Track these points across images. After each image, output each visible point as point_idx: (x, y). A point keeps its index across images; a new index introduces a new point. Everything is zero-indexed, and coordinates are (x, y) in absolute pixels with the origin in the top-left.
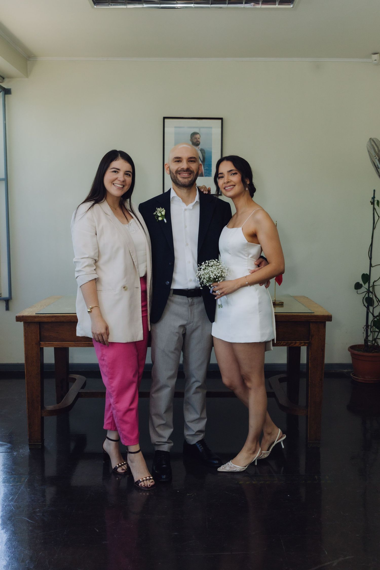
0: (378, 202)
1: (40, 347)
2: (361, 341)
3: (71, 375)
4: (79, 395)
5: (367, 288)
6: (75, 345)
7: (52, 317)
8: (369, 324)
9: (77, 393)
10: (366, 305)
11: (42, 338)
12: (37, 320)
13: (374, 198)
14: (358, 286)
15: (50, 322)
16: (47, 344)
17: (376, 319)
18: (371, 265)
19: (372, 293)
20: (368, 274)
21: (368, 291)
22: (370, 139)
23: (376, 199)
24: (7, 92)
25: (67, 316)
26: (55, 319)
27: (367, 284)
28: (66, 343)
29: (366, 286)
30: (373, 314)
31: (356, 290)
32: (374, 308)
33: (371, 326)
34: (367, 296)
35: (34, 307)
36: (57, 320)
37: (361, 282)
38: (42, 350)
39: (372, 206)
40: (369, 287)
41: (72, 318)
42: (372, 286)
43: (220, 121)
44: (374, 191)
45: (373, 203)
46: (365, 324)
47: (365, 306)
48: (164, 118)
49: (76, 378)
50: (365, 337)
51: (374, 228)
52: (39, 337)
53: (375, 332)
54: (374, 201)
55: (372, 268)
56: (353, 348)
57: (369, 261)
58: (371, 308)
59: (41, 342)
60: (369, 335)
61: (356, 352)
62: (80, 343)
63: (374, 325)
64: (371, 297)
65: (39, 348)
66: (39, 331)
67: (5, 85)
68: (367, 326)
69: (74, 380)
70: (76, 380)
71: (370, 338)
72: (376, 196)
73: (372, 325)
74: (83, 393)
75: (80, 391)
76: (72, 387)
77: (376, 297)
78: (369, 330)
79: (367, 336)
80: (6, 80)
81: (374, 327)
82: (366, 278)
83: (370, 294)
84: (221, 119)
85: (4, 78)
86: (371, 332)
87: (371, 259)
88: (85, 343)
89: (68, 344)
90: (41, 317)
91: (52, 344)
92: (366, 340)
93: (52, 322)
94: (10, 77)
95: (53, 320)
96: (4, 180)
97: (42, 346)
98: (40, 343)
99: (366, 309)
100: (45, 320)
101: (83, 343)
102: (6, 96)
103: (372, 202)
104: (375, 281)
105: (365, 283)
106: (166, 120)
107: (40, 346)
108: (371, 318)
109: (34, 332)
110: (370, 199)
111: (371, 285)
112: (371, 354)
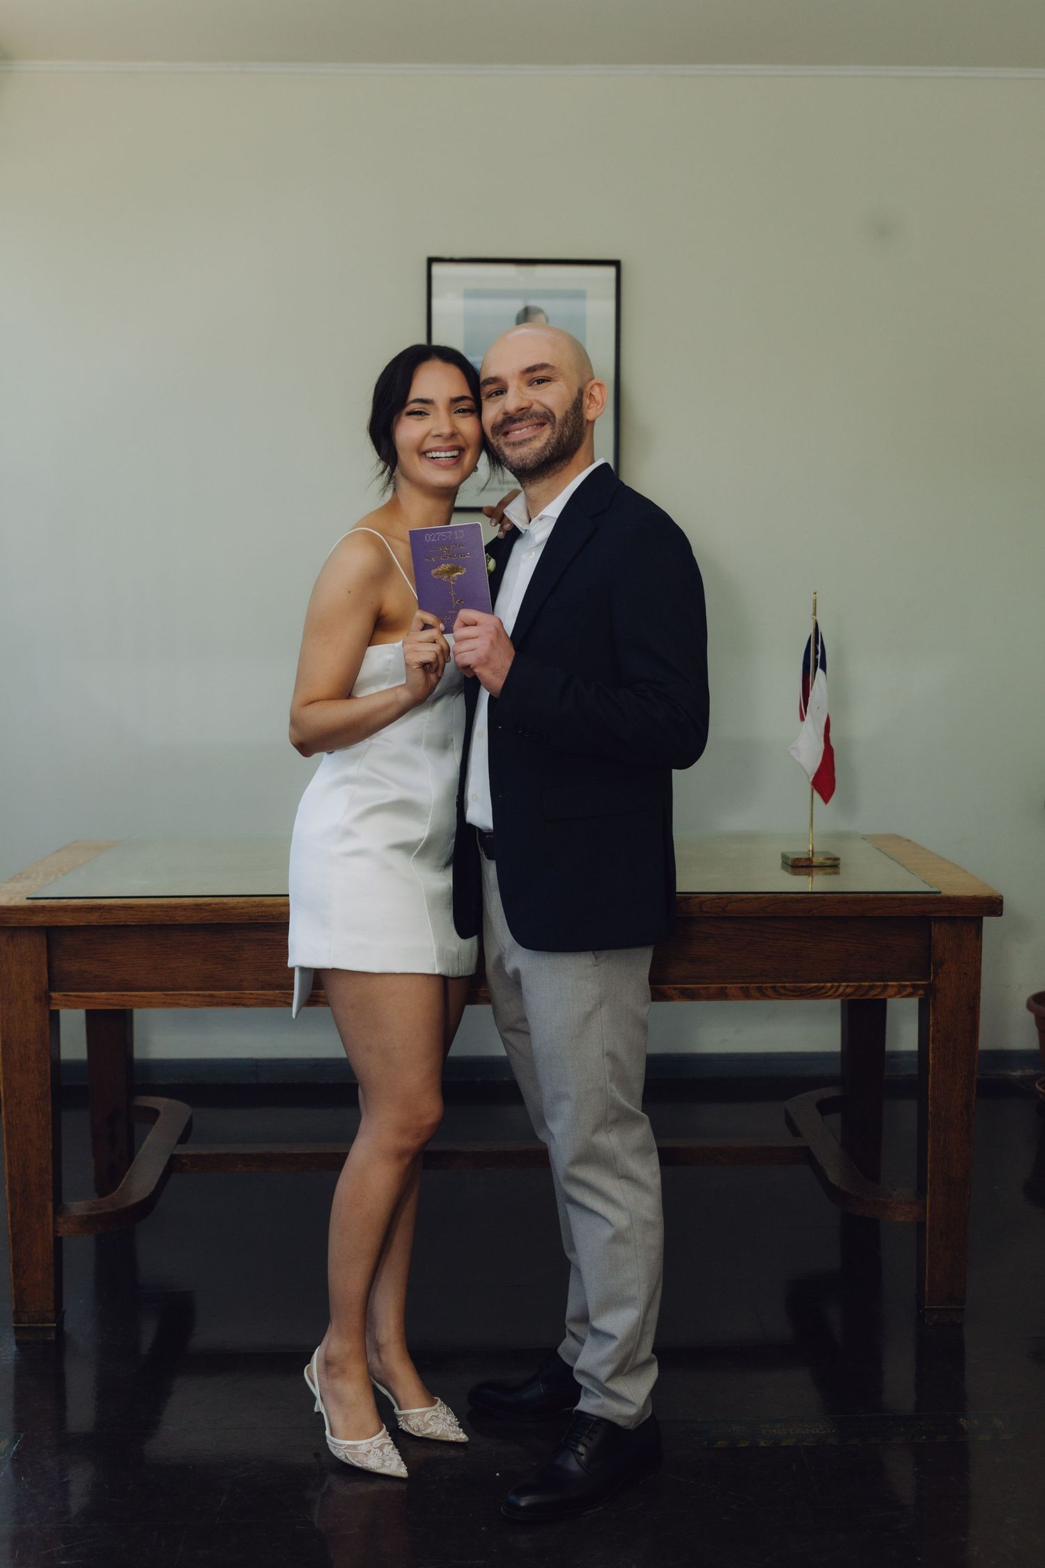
1: (51, 1010)
3: (145, 1097)
4: (173, 1165)
6: (165, 1003)
7: (88, 909)
9: (167, 1158)
11: (56, 981)
12: (39, 920)
15: (82, 926)
16: (72, 998)
25: (139, 907)
26: (101, 916)
28: (136, 996)
35: (24, 876)
36: (105, 919)
38: (54, 1017)
41: (154, 912)
43: (612, 270)
49: (159, 1109)
52: (46, 974)
56: (1038, 1001)
59: (53, 994)
62: (183, 994)
65: (48, 1013)
66: (45, 956)
69: (153, 1114)
70: (161, 1117)
74: (188, 1156)
75: (174, 1152)
76: (149, 1137)
84: (617, 263)
88: (198, 995)
89: (143, 997)
90: (52, 910)
91: (89, 997)
93: (89, 928)
95: (93, 919)
97: (57, 1004)
98: (50, 996)
100: (67, 920)
101: (192, 995)
107: (49, 1006)
109: (29, 959)
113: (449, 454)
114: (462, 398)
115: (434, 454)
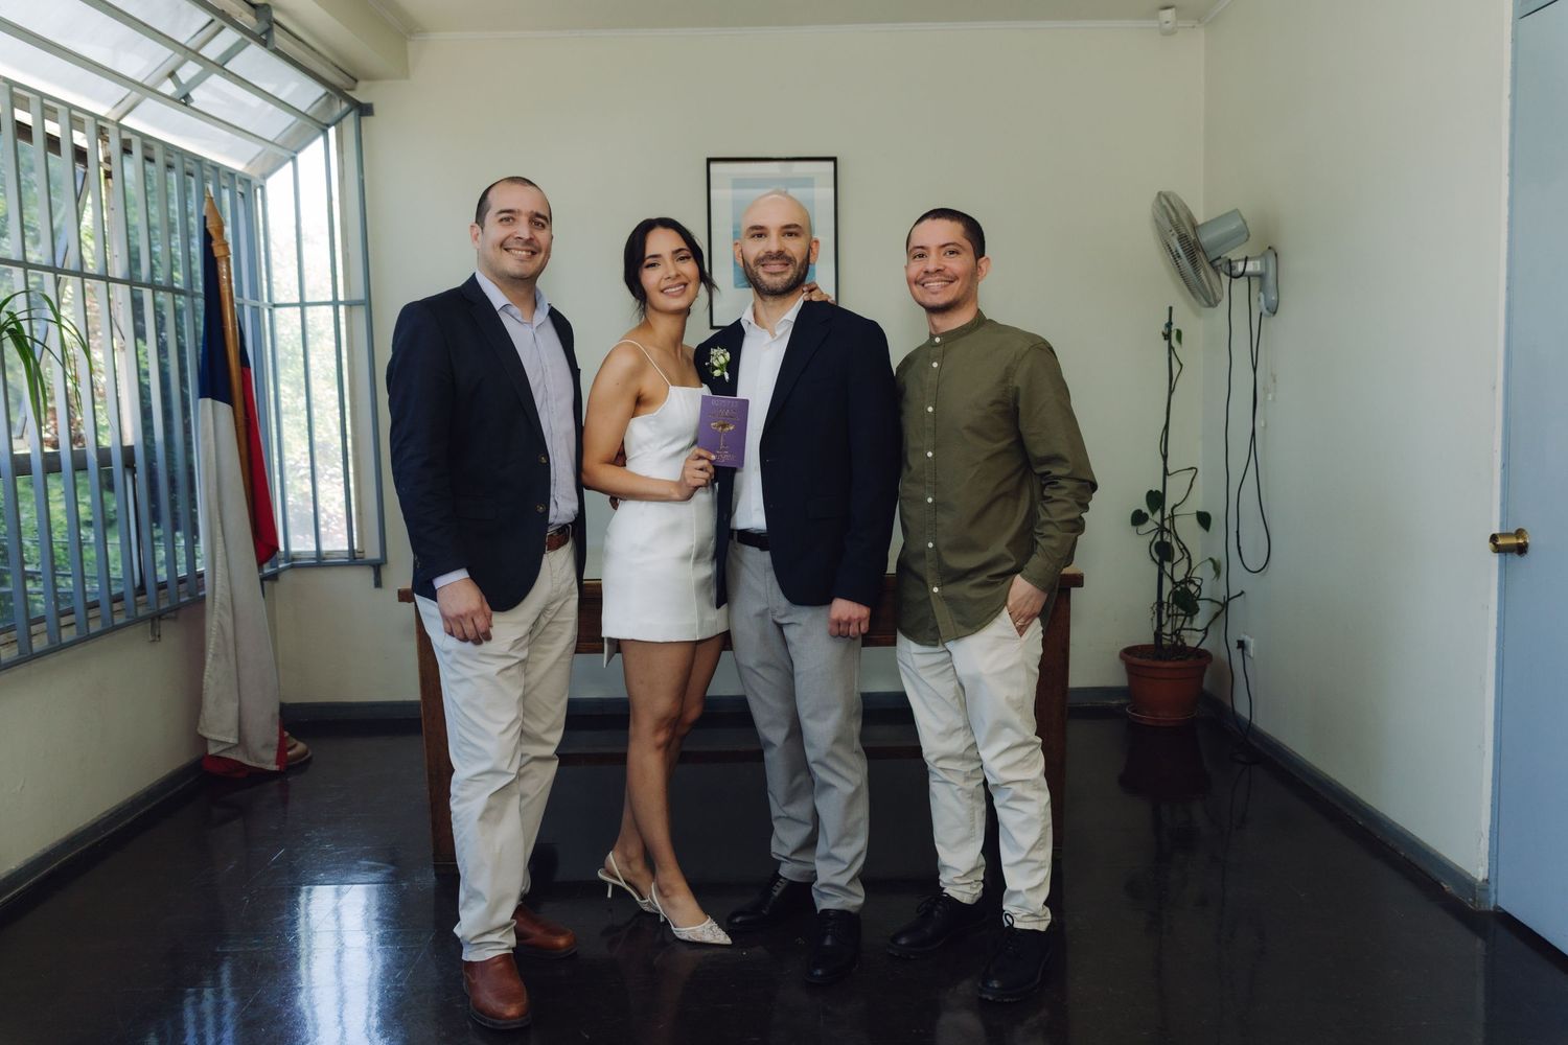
0: (1179, 333)
2: (1146, 637)
5: (1159, 522)
8: (1165, 599)
10: (1157, 559)
13: (1169, 325)
14: (1138, 518)
17: (1178, 589)
18: (1166, 472)
19: (1169, 532)
20: (1161, 491)
21: (1161, 529)
22: (1159, 194)
23: (1174, 328)
24: (364, 110)
27: (1159, 513)
29: (1157, 517)
30: (1172, 578)
31: (1135, 528)
32: (1173, 565)
33: (1168, 603)
34: (1158, 539)
37: (1145, 509)
39: (1167, 342)
40: (1163, 520)
42: (1169, 518)
43: (831, 164)
44: (1171, 309)
45: (1167, 336)
46: (1155, 599)
47: (1154, 559)
48: (710, 161)
50: (1155, 629)
51: (1171, 391)
53: (1177, 615)
54: (1170, 331)
55: (1168, 479)
56: (1129, 653)
57: (1162, 462)
58: (1168, 566)
60: (1164, 622)
61: (1136, 660)
63: (1175, 601)
64: (1168, 540)
67: (361, 95)
68: (1160, 603)
71: (1167, 630)
72: (1173, 321)
73: (1171, 602)
77: (1177, 539)
78: (1164, 615)
79: (1160, 626)
80: (362, 84)
81: (1175, 606)
82: (1156, 499)
83: (1165, 535)
84: (834, 159)
85: (356, 81)
86: (1169, 616)
87: (1165, 457)
92: (1158, 635)
94: (370, 77)
96: (363, 304)
99: (1155, 569)
102: (363, 119)
103: (1166, 332)
104: (1176, 506)
105: (1153, 513)
106: (714, 167)
108: (1167, 586)
110: (1162, 328)
111: (1166, 516)
112: (1168, 664)
113: (677, 289)
114: (680, 250)
115: (670, 290)
